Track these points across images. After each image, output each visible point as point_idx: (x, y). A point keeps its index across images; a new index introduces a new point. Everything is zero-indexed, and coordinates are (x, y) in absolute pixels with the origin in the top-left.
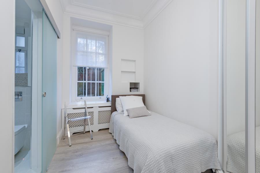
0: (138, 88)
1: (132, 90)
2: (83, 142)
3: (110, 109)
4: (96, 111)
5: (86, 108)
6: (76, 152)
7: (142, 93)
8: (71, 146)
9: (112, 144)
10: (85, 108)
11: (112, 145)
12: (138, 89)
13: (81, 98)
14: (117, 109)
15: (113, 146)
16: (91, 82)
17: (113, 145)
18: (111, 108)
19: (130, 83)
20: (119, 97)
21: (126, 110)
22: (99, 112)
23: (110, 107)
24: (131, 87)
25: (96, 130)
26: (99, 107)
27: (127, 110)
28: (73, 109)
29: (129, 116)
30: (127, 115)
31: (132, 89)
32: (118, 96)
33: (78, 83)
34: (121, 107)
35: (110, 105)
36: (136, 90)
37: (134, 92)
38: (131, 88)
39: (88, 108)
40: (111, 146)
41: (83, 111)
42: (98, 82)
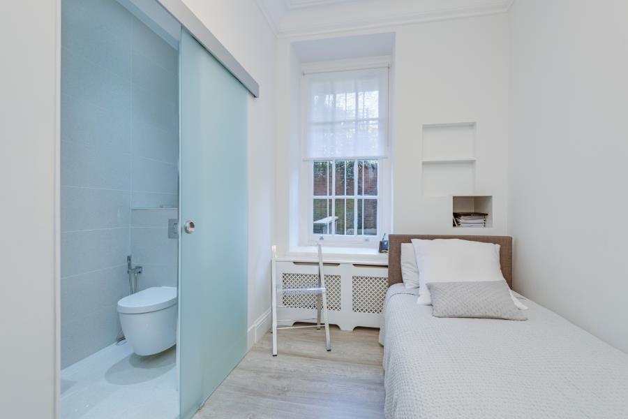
0: (487, 215)
1: (462, 220)
2: (305, 352)
3: (384, 273)
4: (347, 275)
5: (321, 265)
6: (279, 378)
7: (503, 232)
8: (276, 355)
9: (375, 383)
10: (317, 264)
11: (373, 387)
12: (488, 218)
13: (322, 238)
14: (404, 278)
15: (375, 392)
16: (345, 197)
17: (376, 389)
18: (389, 273)
19: (454, 197)
20: (411, 242)
21: (425, 286)
22: (355, 278)
23: (386, 270)
24: (458, 211)
25: (347, 326)
26: (354, 265)
27: (430, 287)
28: (293, 264)
29: (431, 305)
30: (429, 301)
31: (462, 217)
32: (408, 239)
33: (315, 200)
34: (415, 272)
35: (386, 263)
36: (482, 221)
37: (470, 227)
38: (456, 215)
39: (325, 264)
40: (369, 389)
41: (313, 270)
42: (364, 197)
